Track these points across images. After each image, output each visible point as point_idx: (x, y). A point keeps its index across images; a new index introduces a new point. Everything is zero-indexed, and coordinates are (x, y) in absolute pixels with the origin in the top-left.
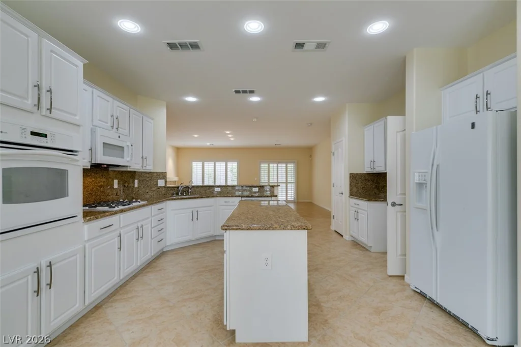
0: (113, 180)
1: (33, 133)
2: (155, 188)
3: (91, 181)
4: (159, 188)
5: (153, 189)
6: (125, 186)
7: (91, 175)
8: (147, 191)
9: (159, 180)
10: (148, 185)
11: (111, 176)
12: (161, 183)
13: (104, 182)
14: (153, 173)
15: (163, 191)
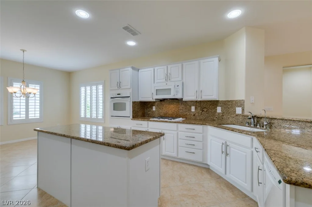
0: (190, 107)
1: (118, 94)
2: (234, 115)
3: (174, 106)
4: (237, 115)
5: (233, 116)
6: (203, 111)
7: (174, 104)
8: (229, 117)
9: (237, 108)
10: (230, 111)
11: (189, 104)
12: (239, 110)
13: (182, 107)
14: (233, 101)
15: (241, 119)
